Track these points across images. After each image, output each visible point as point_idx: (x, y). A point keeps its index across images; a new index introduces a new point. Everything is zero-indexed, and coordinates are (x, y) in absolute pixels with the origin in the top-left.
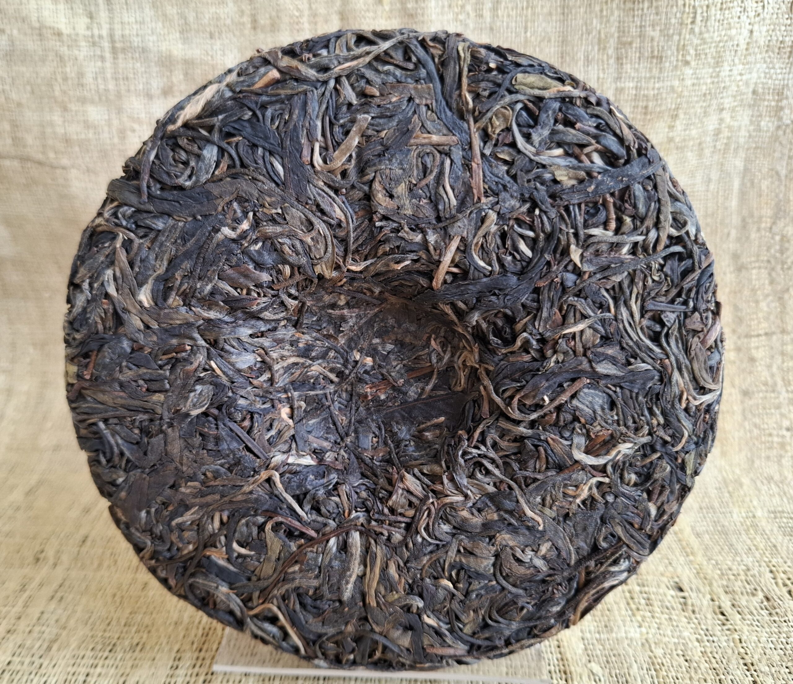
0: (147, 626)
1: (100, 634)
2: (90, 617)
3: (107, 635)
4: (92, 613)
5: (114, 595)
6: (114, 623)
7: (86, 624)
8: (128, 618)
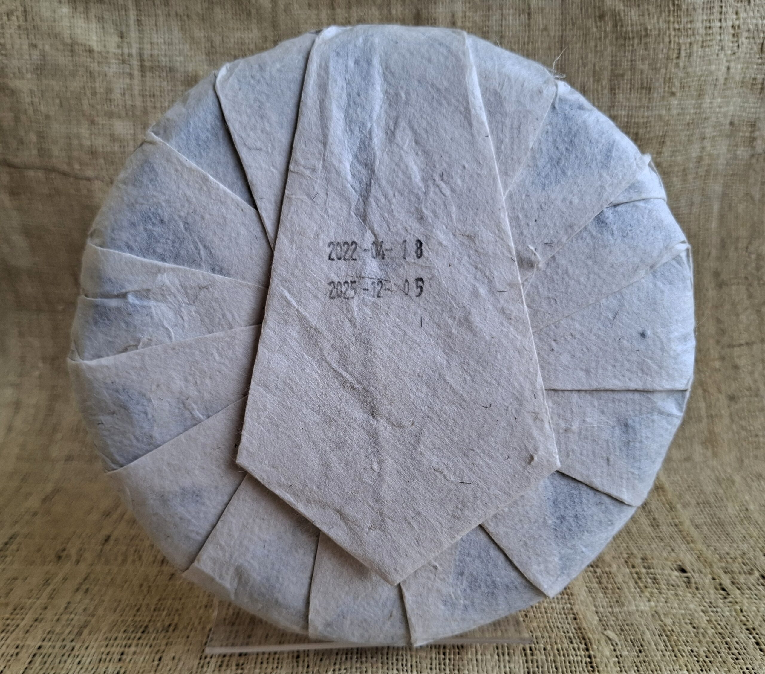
0: (177, 610)
1: (130, 619)
2: (118, 606)
3: (138, 619)
4: (120, 601)
5: (141, 586)
6: (144, 608)
7: (115, 611)
8: (157, 604)
